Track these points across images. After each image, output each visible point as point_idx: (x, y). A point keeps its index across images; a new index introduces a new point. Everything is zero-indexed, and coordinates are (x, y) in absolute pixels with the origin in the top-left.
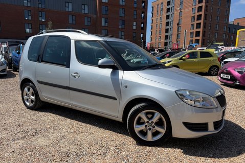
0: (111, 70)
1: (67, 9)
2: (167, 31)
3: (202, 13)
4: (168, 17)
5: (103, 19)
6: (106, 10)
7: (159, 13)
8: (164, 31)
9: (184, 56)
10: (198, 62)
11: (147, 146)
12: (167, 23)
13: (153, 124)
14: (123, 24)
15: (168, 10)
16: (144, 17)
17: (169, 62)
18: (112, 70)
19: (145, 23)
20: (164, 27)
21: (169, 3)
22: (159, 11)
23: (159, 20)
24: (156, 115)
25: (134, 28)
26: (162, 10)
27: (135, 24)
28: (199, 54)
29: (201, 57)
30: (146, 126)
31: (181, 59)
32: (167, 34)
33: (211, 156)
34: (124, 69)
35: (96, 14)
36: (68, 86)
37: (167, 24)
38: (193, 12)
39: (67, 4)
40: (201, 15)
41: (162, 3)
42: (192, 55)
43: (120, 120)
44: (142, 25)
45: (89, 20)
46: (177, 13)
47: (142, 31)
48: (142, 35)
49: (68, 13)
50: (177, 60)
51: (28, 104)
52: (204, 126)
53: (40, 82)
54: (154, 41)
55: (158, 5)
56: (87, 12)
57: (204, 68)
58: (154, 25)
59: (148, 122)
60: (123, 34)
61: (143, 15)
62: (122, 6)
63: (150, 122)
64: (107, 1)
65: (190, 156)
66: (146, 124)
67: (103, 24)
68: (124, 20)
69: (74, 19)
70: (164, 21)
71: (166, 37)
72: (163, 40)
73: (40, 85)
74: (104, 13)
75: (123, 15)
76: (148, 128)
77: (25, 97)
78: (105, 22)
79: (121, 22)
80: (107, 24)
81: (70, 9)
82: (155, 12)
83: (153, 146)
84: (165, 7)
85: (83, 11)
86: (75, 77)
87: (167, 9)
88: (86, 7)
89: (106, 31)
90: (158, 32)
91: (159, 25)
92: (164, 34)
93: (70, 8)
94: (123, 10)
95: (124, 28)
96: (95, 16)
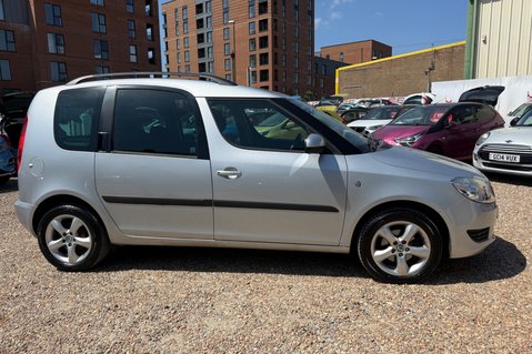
2: (202, 67)
3: (269, 33)
4: (200, 38)
5: (50, 37)
6: (58, 14)
7: (180, 29)
8: (195, 68)
12: (199, 50)
13: (406, 246)
14: (104, 50)
15: (200, 23)
16: (152, 35)
18: (318, 155)
19: (156, 49)
20: (195, 59)
21: (199, 8)
22: (181, 23)
23: (181, 43)
25: (133, 59)
26: (185, 21)
27: (133, 50)
30: (393, 251)
35: (28, 20)
37: (201, 53)
38: (252, 31)
40: (266, 38)
41: (185, 8)
44: (150, 54)
45: (10, 38)
46: (218, 31)
51: (65, 260)
55: (176, 11)
58: (172, 55)
59: (395, 243)
61: (149, 30)
62: (98, 7)
63: (400, 241)
67: (51, 48)
68: (106, 42)
70: (194, 46)
74: (50, 21)
75: (103, 29)
77: (52, 244)
78: (57, 44)
79: (98, 47)
80: (62, 48)
82: (171, 26)
84: (193, 17)
87: (198, 21)
89: (62, 66)
91: (182, 54)
94: (102, 18)
95: (108, 60)
96: (26, 28)
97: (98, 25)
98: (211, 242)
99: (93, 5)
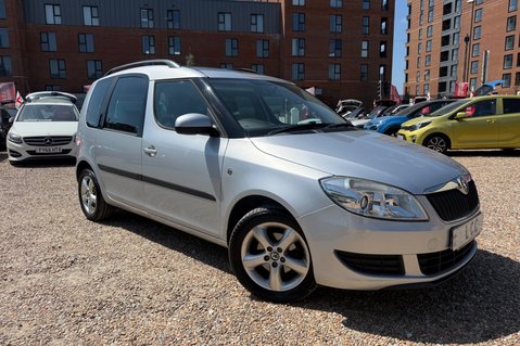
0: (205, 139)
1: (221, 27)
2: (444, 56)
4: (446, 25)
5: (294, 41)
6: (302, 21)
7: (425, 18)
8: (437, 57)
9: (460, 111)
10: (498, 122)
11: (268, 301)
12: (443, 38)
13: (281, 255)
14: (338, 48)
15: (447, 8)
16: (386, 29)
17: (424, 125)
18: (208, 137)
19: (389, 43)
20: (437, 48)
22: (425, 13)
23: (424, 33)
24: (287, 233)
25: (364, 54)
26: (431, 9)
27: (365, 45)
28: (500, 104)
29: (505, 113)
30: (266, 258)
31: (452, 117)
32: (444, 64)
33: (410, 335)
34: (231, 136)
35: (280, 32)
36: (140, 173)
37: (445, 40)
38: (511, 8)
39: (221, 16)
42: (484, 108)
43: (223, 242)
44: (383, 47)
45: (266, 47)
46: (467, 14)
47: (383, 60)
48: (382, 69)
49: (224, 35)
50: (444, 119)
51: (87, 208)
52: (395, 262)
53: (102, 167)
54: (412, 81)
56: (260, 29)
57: (514, 138)
58: (414, 47)
59: (270, 249)
60: (338, 71)
61: (384, 24)
62: (336, 9)
63: (275, 248)
64: (302, 3)
65: (355, 332)
66: (267, 253)
68: (340, 40)
69: (235, 46)
70: (438, 33)
71: (443, 72)
72: (435, 78)
73: (102, 172)
74: (296, 27)
75: (339, 29)
76: (270, 262)
77: (84, 197)
78: (299, 48)
79: (333, 46)
80: (302, 50)
81: (228, 26)
82: (415, 15)
83: (283, 303)
84: (440, 3)
85: (253, 29)
86: (149, 154)
87: (445, 6)
88: (260, 19)
89: (301, 66)
90: (422, 61)
91: (424, 44)
92: (436, 64)
93: (227, 24)
94: (339, 18)
95: (340, 57)
96: (278, 36)
97: (335, 26)
98: (145, 213)
99: (333, 8)
